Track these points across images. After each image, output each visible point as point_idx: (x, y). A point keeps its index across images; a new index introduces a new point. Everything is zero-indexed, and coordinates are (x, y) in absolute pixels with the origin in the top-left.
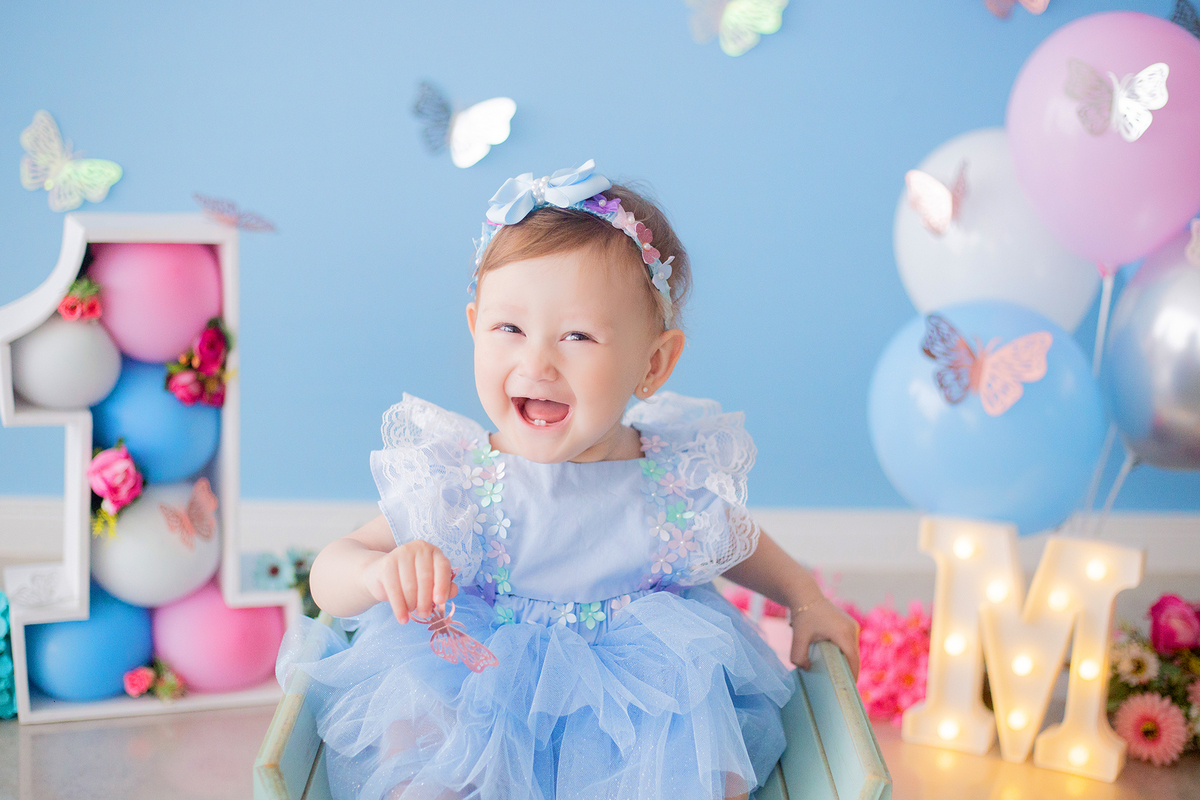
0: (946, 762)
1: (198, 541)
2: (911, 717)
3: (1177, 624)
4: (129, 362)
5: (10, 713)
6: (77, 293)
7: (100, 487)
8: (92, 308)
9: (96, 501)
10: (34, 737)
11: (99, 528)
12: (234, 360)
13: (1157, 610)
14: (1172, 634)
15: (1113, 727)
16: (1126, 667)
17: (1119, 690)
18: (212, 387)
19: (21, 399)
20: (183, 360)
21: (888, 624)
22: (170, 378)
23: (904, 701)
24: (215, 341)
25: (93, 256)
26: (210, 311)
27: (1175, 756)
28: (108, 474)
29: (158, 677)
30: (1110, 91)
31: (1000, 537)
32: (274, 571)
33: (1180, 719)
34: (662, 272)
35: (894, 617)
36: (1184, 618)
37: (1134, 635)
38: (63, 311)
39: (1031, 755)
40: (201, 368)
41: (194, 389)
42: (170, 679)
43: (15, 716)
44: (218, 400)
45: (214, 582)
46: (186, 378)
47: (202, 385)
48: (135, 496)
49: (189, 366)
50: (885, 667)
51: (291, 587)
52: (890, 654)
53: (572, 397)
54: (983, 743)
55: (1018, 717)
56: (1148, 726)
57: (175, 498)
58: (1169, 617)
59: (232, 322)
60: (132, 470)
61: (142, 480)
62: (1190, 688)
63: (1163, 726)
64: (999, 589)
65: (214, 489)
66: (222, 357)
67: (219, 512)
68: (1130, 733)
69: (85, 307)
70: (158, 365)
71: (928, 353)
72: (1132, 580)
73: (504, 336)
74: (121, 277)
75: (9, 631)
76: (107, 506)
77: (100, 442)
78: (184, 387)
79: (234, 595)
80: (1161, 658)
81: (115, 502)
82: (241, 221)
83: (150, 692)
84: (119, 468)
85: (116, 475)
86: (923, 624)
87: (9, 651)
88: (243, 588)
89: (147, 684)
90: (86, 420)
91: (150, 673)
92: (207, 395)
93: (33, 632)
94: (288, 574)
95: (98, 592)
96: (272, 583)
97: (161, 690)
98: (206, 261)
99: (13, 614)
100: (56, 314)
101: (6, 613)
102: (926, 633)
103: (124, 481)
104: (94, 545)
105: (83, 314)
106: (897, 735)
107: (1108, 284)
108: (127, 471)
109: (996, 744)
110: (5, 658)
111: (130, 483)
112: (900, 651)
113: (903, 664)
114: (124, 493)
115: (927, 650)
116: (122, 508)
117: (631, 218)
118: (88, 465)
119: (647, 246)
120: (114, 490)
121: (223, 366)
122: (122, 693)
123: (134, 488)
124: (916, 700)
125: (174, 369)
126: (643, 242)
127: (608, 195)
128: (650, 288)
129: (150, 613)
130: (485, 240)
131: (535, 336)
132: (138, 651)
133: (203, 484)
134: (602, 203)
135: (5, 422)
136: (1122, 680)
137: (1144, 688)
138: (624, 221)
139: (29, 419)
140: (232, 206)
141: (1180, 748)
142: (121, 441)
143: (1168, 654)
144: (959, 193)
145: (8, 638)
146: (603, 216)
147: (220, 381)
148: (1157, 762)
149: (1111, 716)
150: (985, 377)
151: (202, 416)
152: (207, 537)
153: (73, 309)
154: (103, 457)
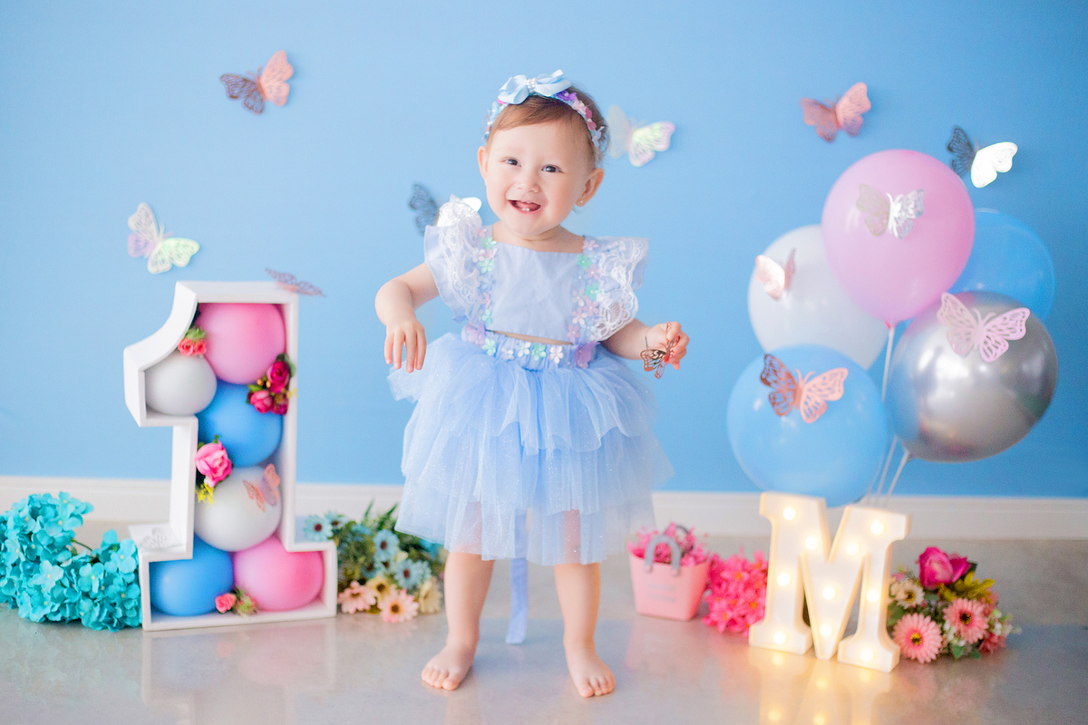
0: (778, 660)
1: (267, 506)
2: (755, 631)
3: (936, 567)
4: (222, 383)
5: (137, 624)
6: (190, 337)
7: (203, 468)
8: (200, 348)
9: (200, 478)
10: (155, 640)
11: (201, 497)
12: (294, 383)
13: (923, 558)
14: (933, 574)
15: (892, 637)
16: (901, 596)
17: (896, 612)
18: (280, 401)
19: (151, 409)
20: (259, 382)
21: (739, 566)
22: (250, 395)
23: (750, 619)
24: (282, 369)
25: (201, 311)
26: (279, 350)
27: (934, 657)
28: (209, 459)
29: (239, 599)
30: (888, 205)
31: (813, 506)
32: (318, 528)
33: (937, 631)
34: (596, 135)
35: (744, 564)
36: (942, 563)
37: (908, 574)
38: (181, 349)
39: (835, 655)
40: (270, 390)
41: (268, 402)
42: (247, 601)
43: (141, 625)
44: (283, 410)
45: (276, 536)
46: (262, 395)
47: (273, 399)
48: (227, 474)
49: (264, 386)
50: (737, 597)
51: (329, 538)
52: (741, 587)
53: (545, 202)
54: (802, 646)
55: (827, 629)
56: (916, 636)
57: (254, 476)
58: (930, 562)
59: (293, 357)
60: (226, 457)
61: (232, 463)
62: (945, 610)
63: (925, 635)
64: (813, 541)
65: (278, 471)
66: (286, 382)
67: (281, 488)
68: (903, 641)
69: (196, 346)
70: (244, 386)
71: (765, 381)
72: (900, 533)
73: (508, 166)
74: (219, 326)
75: (138, 566)
76: (208, 481)
77: (203, 439)
78: (261, 400)
79: (290, 543)
80: (925, 590)
81: (214, 479)
82: (300, 288)
83: (232, 610)
84: (218, 455)
85: (215, 460)
86: (763, 567)
87: (137, 581)
88: (297, 540)
89: (231, 604)
90: (195, 421)
91: (233, 597)
92: (277, 408)
93: (154, 567)
94: (327, 529)
95: (199, 542)
96: (317, 535)
97: (241, 608)
98: (275, 315)
99: (140, 555)
100: (177, 350)
101: (135, 555)
102: (765, 572)
103: (221, 465)
104: (198, 508)
105: (194, 351)
106: (745, 641)
107: (891, 334)
108: (223, 457)
109: (812, 648)
110: (135, 586)
111: (225, 465)
112: (748, 585)
113: (750, 593)
114: (220, 473)
115: (766, 584)
116: (218, 481)
117: (582, 105)
118: (195, 454)
119: (590, 120)
120: (214, 470)
121: (287, 387)
122: (215, 611)
123: (226, 469)
124: (759, 618)
125: (253, 388)
126: (588, 118)
127: (569, 90)
128: (590, 143)
129: (232, 556)
130: (496, 111)
131: (527, 166)
132: (226, 583)
133: (270, 467)
134: (567, 94)
135: (139, 424)
136: (899, 604)
137: (915, 610)
138: (578, 106)
139: (156, 422)
140: (293, 277)
141: (936, 651)
142: (217, 437)
143: (930, 588)
144: (790, 271)
145: (136, 572)
146: (566, 102)
147: (285, 396)
148: (922, 661)
149: (890, 630)
150: (803, 398)
151: (271, 421)
152: (274, 504)
153: (188, 348)
154: (205, 448)
